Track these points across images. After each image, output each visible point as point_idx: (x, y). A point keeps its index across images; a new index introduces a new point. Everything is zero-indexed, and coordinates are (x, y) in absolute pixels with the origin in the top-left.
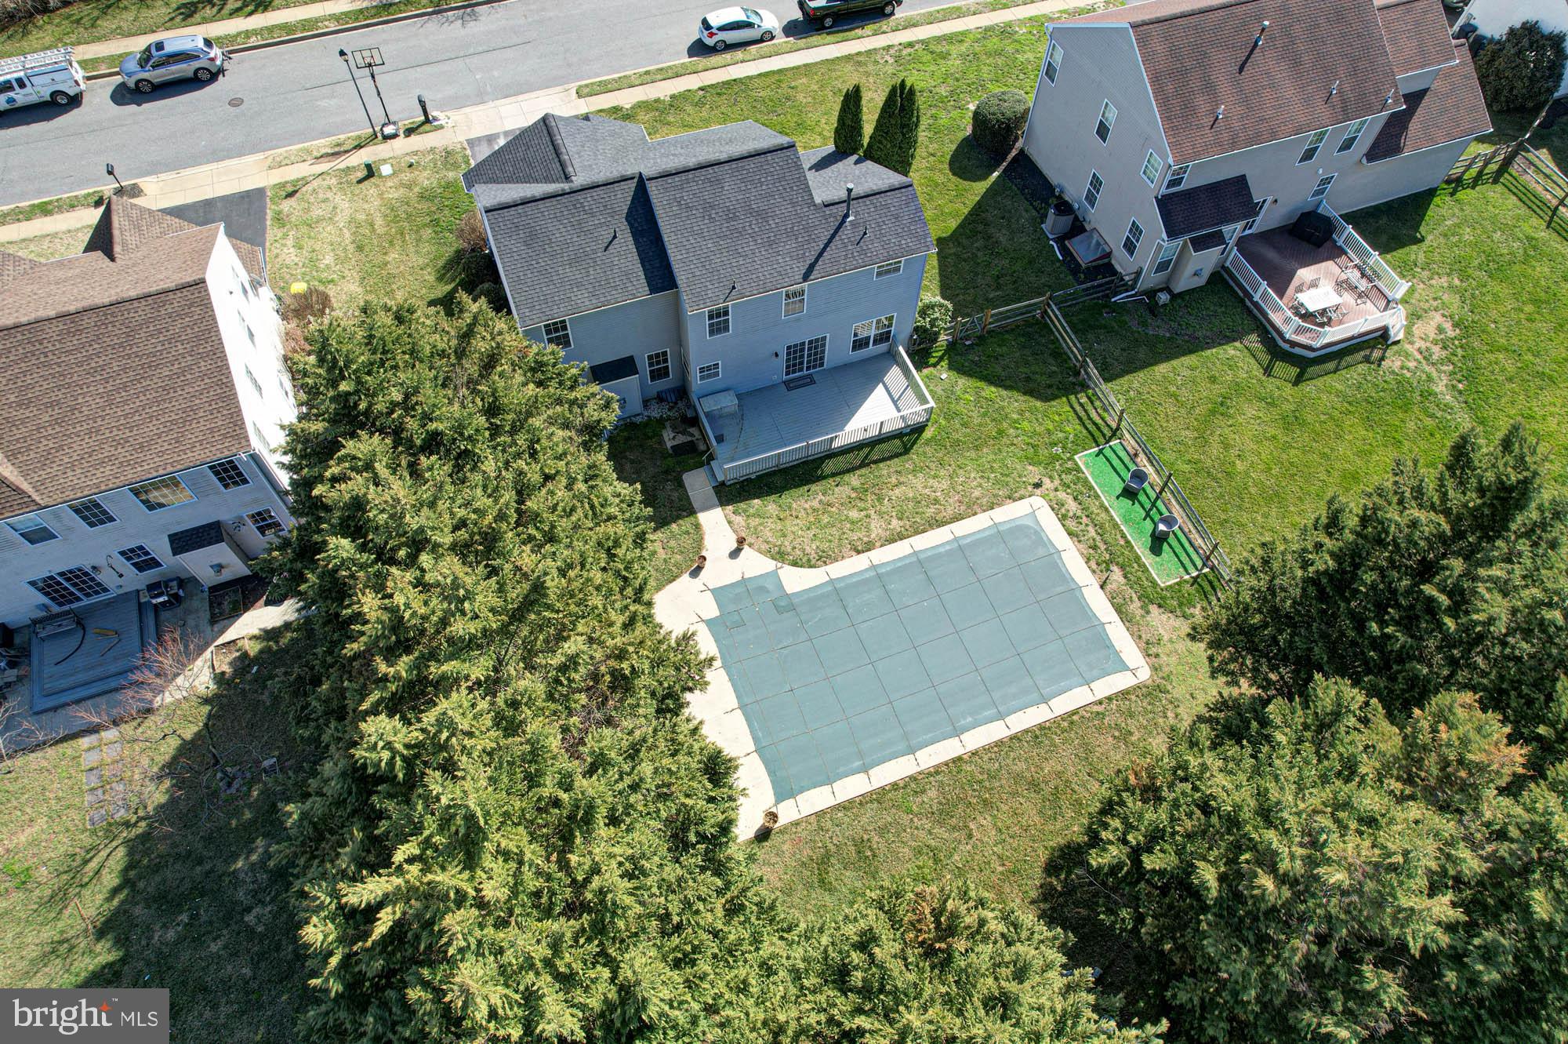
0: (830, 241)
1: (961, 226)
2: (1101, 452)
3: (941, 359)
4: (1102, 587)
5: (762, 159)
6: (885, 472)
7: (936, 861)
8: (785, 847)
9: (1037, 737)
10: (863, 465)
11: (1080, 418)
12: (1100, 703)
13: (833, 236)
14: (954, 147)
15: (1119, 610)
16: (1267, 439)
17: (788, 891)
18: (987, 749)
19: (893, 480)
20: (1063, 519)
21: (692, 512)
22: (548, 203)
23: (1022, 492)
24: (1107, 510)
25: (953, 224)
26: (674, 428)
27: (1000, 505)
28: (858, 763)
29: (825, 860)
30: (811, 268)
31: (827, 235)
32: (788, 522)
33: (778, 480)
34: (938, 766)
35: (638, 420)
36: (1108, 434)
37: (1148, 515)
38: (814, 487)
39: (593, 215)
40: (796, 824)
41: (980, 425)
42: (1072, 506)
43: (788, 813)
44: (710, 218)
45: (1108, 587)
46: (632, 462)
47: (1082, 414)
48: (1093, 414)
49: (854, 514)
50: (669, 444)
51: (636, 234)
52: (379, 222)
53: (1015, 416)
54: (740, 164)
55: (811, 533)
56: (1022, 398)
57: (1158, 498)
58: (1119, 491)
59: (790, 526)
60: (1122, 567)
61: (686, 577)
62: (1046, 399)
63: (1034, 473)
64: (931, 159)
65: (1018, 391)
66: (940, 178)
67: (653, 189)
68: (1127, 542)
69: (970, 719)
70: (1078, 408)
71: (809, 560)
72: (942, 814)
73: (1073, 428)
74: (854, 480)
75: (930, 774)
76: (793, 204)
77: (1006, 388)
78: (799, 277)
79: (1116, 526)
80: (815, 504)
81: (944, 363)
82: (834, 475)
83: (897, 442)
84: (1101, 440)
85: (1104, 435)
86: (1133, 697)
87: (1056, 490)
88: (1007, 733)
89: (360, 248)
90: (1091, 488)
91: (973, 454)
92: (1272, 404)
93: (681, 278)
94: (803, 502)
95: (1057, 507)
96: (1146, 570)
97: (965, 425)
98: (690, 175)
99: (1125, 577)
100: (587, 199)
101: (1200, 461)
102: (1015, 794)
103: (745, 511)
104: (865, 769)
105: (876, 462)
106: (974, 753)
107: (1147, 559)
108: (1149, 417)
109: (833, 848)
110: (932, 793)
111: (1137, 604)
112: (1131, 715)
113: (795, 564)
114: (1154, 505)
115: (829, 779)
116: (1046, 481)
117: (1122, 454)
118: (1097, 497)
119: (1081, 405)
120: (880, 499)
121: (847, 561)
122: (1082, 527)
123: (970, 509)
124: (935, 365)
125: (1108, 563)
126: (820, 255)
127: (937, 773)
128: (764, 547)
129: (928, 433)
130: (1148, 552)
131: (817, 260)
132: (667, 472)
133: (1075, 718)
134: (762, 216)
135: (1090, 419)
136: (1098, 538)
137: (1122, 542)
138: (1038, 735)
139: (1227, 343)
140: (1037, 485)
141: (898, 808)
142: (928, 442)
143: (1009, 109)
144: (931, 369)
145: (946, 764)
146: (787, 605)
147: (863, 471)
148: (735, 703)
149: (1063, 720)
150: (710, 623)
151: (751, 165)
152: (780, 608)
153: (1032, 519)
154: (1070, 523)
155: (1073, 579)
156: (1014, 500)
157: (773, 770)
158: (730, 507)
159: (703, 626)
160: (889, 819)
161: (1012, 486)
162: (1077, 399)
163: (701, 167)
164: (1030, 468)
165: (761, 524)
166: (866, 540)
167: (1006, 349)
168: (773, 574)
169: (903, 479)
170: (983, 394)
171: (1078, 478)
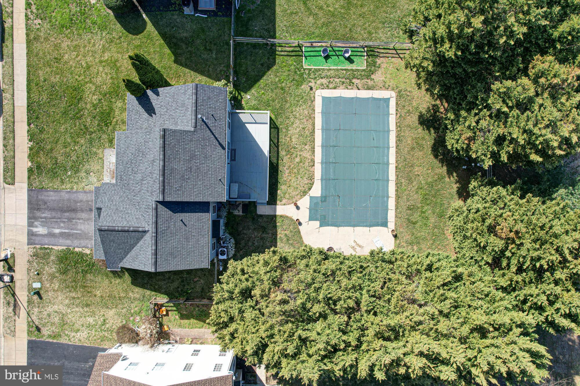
0: (211, 132)
1: (170, 48)
2: (306, 57)
3: (239, 94)
4: (359, 89)
5: (167, 146)
6: (284, 141)
7: (421, 189)
8: (401, 230)
10: (278, 147)
11: (288, 55)
12: (397, 114)
13: (210, 129)
14: (119, 26)
15: (369, 89)
17: (413, 234)
18: (397, 157)
19: (288, 139)
20: (328, 87)
21: (275, 216)
23: (312, 96)
24: (330, 69)
26: (234, 209)
27: (314, 107)
28: (386, 199)
29: (409, 220)
30: (220, 144)
31: (208, 131)
32: (292, 184)
33: (273, 181)
34: (396, 174)
36: (298, 49)
37: (338, 56)
38: (280, 168)
39: (169, 227)
40: (396, 224)
41: (276, 95)
42: (324, 81)
43: (391, 225)
44: (188, 179)
45: (360, 87)
46: (243, 229)
47: (286, 53)
48: (288, 49)
49: (297, 160)
50: (241, 213)
51: (183, 211)
52: (73, 295)
53: (277, 79)
54: (167, 157)
55: (300, 178)
56: (270, 72)
57: (332, 48)
58: (324, 60)
59: (294, 183)
60: (354, 78)
61: (300, 227)
62: (274, 63)
63: (305, 87)
64: (122, 39)
65: (266, 72)
66: (137, 42)
67: (168, 199)
68: (345, 70)
69: (386, 158)
70: (283, 53)
71: (310, 184)
72: (410, 181)
73: (291, 61)
74: (282, 153)
75: (397, 178)
76: (191, 141)
77: (263, 75)
78: (223, 151)
79: (337, 70)
80: (287, 172)
81: (242, 94)
82: (278, 160)
83: (272, 130)
84: (300, 53)
85: (299, 51)
86: (399, 102)
87: (316, 83)
88: (395, 148)
89: (87, 305)
90: (319, 70)
91: (288, 105)
93: (210, 200)
94: (284, 175)
95: (323, 87)
96: (358, 70)
97: (274, 101)
98: (166, 181)
99: (358, 79)
100: (161, 228)
101: (323, 23)
102: (413, 156)
103: (281, 198)
104: (388, 197)
105: (278, 142)
106: (397, 162)
107: (353, 67)
108: (296, 28)
109: (407, 216)
110: (403, 181)
111: (369, 81)
112: (404, 106)
113: (310, 189)
114: (334, 51)
115: (386, 210)
116: (310, 84)
117: (309, 49)
118: (324, 69)
119: (282, 51)
120: (295, 148)
121: (315, 171)
122: (334, 82)
123: (311, 117)
124: (242, 98)
125: (351, 82)
126: (216, 138)
127: (398, 176)
128: (299, 196)
129: (273, 116)
130: (351, 65)
131: (218, 141)
132: (253, 219)
133: (398, 124)
134: (193, 157)
135: (289, 52)
136: (340, 79)
137: (345, 72)
138: (399, 139)
140: (311, 89)
141: (403, 193)
142: (276, 118)
144: (243, 100)
145: (396, 172)
146: (324, 198)
147: (280, 148)
148: (352, 228)
149: (397, 129)
150: (321, 226)
151: (168, 152)
152: (325, 201)
153: (324, 98)
154: (331, 86)
155: (353, 98)
156: (314, 100)
157: (377, 225)
158: (278, 202)
159: (321, 228)
160: (405, 197)
161: (308, 98)
162: (279, 51)
163: (164, 175)
164: (303, 87)
165: (289, 194)
166: (310, 161)
167: (244, 66)
168: (311, 198)
169: (289, 135)
170: (262, 86)
171: (314, 72)
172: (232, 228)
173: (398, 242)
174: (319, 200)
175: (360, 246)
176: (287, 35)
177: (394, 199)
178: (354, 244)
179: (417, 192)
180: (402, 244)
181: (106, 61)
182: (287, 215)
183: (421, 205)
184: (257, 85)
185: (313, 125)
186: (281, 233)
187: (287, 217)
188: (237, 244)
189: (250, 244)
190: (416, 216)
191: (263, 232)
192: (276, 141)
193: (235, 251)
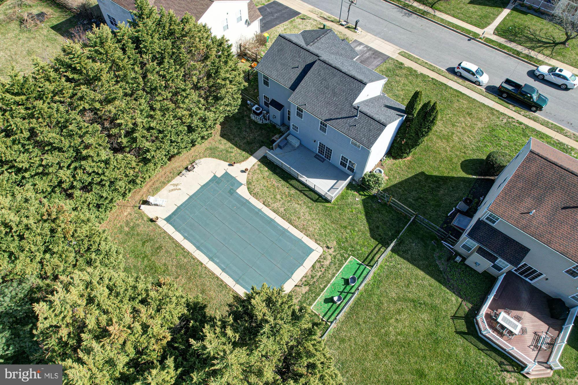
1: (436, 177)
2: (360, 265)
3: (365, 195)
4: (296, 286)
5: (353, 80)
6: (302, 198)
7: (164, 272)
8: (151, 227)
9: (221, 285)
10: (301, 191)
11: (372, 251)
13: (346, 117)
14: (475, 158)
16: (415, 328)
17: (138, 235)
18: (209, 271)
19: (300, 202)
20: (318, 261)
21: (252, 154)
22: (294, 45)
23: (321, 243)
24: (333, 276)
25: (436, 173)
27: (310, 238)
28: (186, 235)
29: (151, 240)
30: (331, 119)
32: (264, 180)
33: (278, 171)
34: (196, 258)
35: (277, 127)
36: (371, 264)
37: (341, 292)
38: (283, 182)
39: (299, 57)
40: (159, 227)
41: (344, 219)
42: (327, 263)
43: (162, 223)
44: (321, 83)
45: (297, 288)
46: (261, 132)
47: (375, 252)
48: (377, 255)
49: (278, 197)
51: (303, 70)
53: (356, 229)
54: (346, 76)
55: (263, 188)
56: (367, 229)
58: (346, 277)
59: (263, 182)
60: (310, 290)
61: (227, 163)
62: (373, 236)
63: (333, 244)
65: (369, 226)
66: (455, 160)
68: (323, 289)
69: (218, 261)
70: (377, 249)
71: (252, 191)
72: (179, 266)
73: (366, 251)
74: (293, 191)
75: (192, 257)
76: (346, 99)
77: (368, 221)
79: (328, 282)
80: (276, 184)
81: (363, 197)
82: (291, 185)
83: (317, 197)
84: (366, 263)
85: (369, 263)
87: (330, 255)
88: (218, 275)
90: (340, 267)
91: (328, 222)
92: (437, 326)
93: (297, 90)
94: (275, 181)
95: (322, 258)
96: (314, 299)
97: (340, 214)
98: (330, 67)
99: (306, 293)
100: (303, 52)
101: (382, 304)
102: (197, 286)
103: (261, 167)
104: (185, 237)
105: (304, 194)
106: (206, 268)
107: (320, 298)
108: (393, 276)
109: (155, 241)
110: (185, 260)
113: (248, 188)
114: (348, 293)
115: (177, 229)
116: (332, 250)
117: (365, 272)
118: (337, 270)
119: (379, 250)
120: (289, 202)
121: (258, 202)
122: (319, 270)
123: (303, 229)
124: (360, 194)
125: (308, 284)
126: (337, 119)
127: (194, 259)
128: (250, 178)
129: (327, 205)
130: (324, 298)
131: (334, 119)
132: (262, 142)
134: (334, 94)
135: (374, 255)
136: (318, 277)
137: (322, 287)
139: (457, 295)
140: (328, 247)
141: (176, 252)
142: (324, 206)
143: (501, 160)
144: (357, 194)
145: (198, 261)
146: (232, 192)
147: (298, 192)
148: (191, 194)
149: (232, 292)
150: (215, 176)
151: (348, 79)
152: (230, 192)
153: (311, 250)
154: (318, 265)
155: (292, 274)
156: (316, 242)
157: (174, 213)
158: (259, 163)
159: (213, 175)
160: (171, 251)
161: (322, 239)
162: (381, 248)
163: (335, 68)
164: (335, 243)
165: (258, 173)
166: (270, 203)
167: (386, 214)
168: (241, 184)
169: (302, 205)
170: (359, 215)
171: (342, 261)
172: (269, 128)
173: (145, 219)
174: (235, 189)
175: (172, 190)
176: (391, 264)
177: (179, 241)
178: (179, 187)
179: (165, 265)
180: (140, 221)
181: (452, 136)
182: (245, 162)
183: (152, 260)
184: (363, 212)
185: (296, 227)
186: (236, 151)
187: (243, 161)
188: (256, 123)
189: (248, 130)
190: (148, 249)
191: (247, 142)
192: (306, 193)
193: (252, 120)
